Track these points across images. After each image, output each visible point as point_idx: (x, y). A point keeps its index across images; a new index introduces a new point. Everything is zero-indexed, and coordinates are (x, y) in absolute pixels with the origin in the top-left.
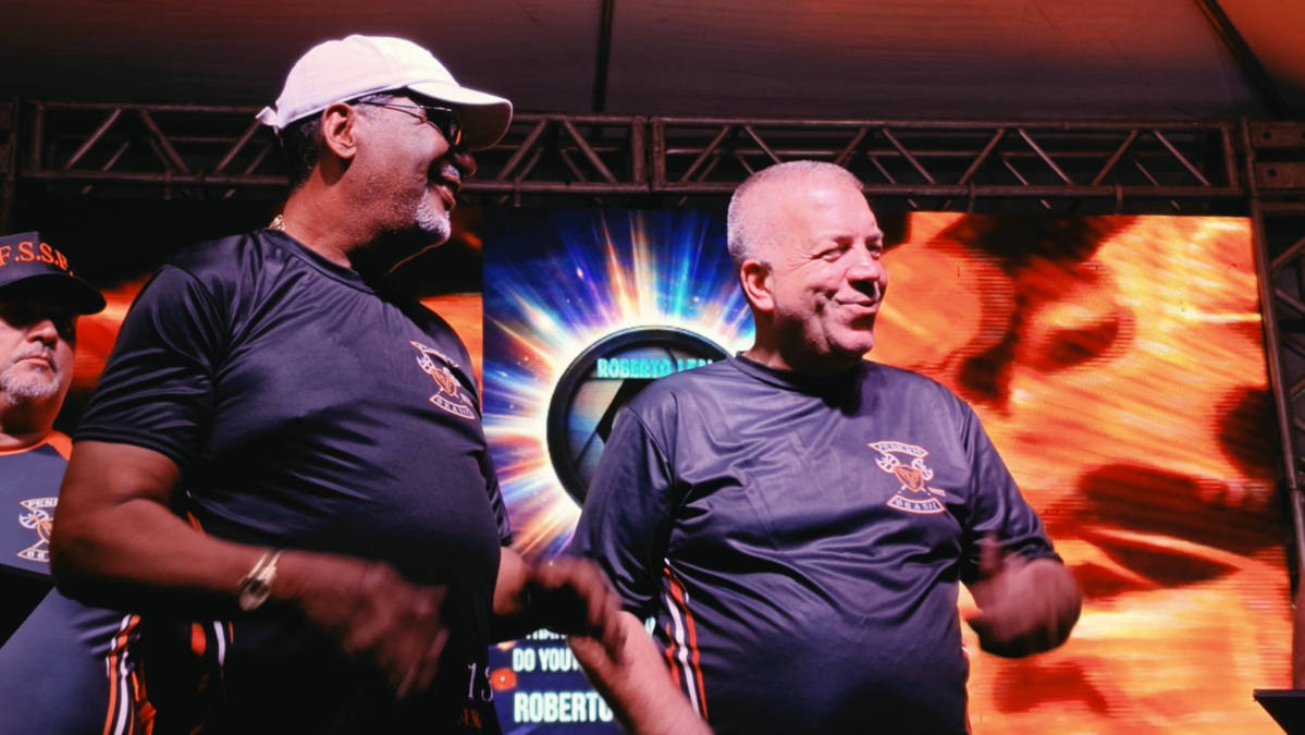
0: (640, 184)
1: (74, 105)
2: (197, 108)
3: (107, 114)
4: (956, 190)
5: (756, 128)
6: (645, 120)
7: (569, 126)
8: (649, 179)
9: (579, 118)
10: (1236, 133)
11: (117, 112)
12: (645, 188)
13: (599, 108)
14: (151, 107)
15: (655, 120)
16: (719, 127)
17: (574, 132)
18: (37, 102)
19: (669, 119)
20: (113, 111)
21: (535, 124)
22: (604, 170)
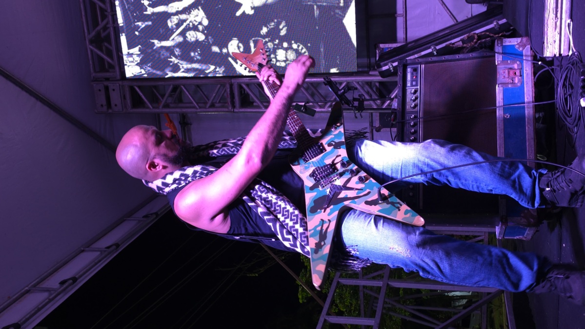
1: (91, 63)
2: (84, 18)
3: (92, 51)
11: (91, 47)
14: (86, 34)
18: (92, 76)
20: (90, 48)
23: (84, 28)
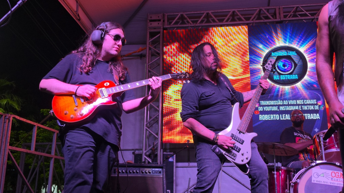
0: (278, 19)
1: (172, 14)
2: (193, 13)
3: (178, 15)
5: (302, 7)
6: (279, 7)
7: (263, 9)
8: (280, 18)
9: (265, 8)
11: (180, 15)
12: (279, 20)
13: (269, 5)
14: (185, 13)
15: (281, 7)
16: (294, 7)
17: (264, 10)
18: (166, 14)
19: (284, 7)
21: (256, 10)
22: (271, 17)
23: (188, 12)
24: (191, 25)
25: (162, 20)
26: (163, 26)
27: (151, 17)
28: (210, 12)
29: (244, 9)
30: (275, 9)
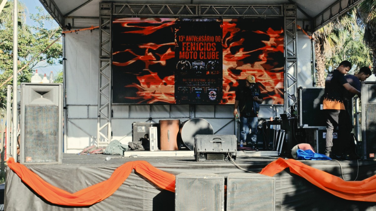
1: (119, 4)
2: (136, 4)
3: (123, 5)
4: (242, 16)
5: (214, 6)
8: (198, 14)
9: (189, 5)
10: (283, 7)
11: (125, 5)
13: (191, 4)
14: (129, 4)
15: (199, 5)
16: (208, 6)
17: (188, 7)
18: (114, 3)
19: (201, 5)
21: (182, 6)
22: (192, 13)
23: (132, 3)
24: (134, 15)
25: (111, 9)
26: (112, 14)
27: (103, 6)
28: (148, 5)
29: (174, 5)
30: (195, 6)
